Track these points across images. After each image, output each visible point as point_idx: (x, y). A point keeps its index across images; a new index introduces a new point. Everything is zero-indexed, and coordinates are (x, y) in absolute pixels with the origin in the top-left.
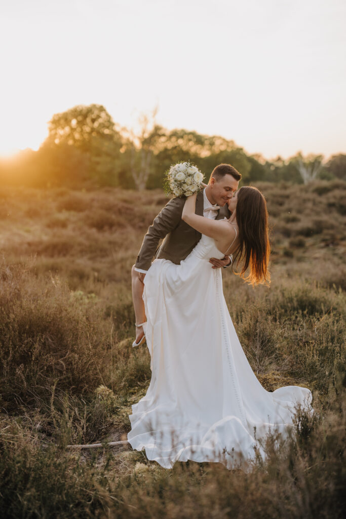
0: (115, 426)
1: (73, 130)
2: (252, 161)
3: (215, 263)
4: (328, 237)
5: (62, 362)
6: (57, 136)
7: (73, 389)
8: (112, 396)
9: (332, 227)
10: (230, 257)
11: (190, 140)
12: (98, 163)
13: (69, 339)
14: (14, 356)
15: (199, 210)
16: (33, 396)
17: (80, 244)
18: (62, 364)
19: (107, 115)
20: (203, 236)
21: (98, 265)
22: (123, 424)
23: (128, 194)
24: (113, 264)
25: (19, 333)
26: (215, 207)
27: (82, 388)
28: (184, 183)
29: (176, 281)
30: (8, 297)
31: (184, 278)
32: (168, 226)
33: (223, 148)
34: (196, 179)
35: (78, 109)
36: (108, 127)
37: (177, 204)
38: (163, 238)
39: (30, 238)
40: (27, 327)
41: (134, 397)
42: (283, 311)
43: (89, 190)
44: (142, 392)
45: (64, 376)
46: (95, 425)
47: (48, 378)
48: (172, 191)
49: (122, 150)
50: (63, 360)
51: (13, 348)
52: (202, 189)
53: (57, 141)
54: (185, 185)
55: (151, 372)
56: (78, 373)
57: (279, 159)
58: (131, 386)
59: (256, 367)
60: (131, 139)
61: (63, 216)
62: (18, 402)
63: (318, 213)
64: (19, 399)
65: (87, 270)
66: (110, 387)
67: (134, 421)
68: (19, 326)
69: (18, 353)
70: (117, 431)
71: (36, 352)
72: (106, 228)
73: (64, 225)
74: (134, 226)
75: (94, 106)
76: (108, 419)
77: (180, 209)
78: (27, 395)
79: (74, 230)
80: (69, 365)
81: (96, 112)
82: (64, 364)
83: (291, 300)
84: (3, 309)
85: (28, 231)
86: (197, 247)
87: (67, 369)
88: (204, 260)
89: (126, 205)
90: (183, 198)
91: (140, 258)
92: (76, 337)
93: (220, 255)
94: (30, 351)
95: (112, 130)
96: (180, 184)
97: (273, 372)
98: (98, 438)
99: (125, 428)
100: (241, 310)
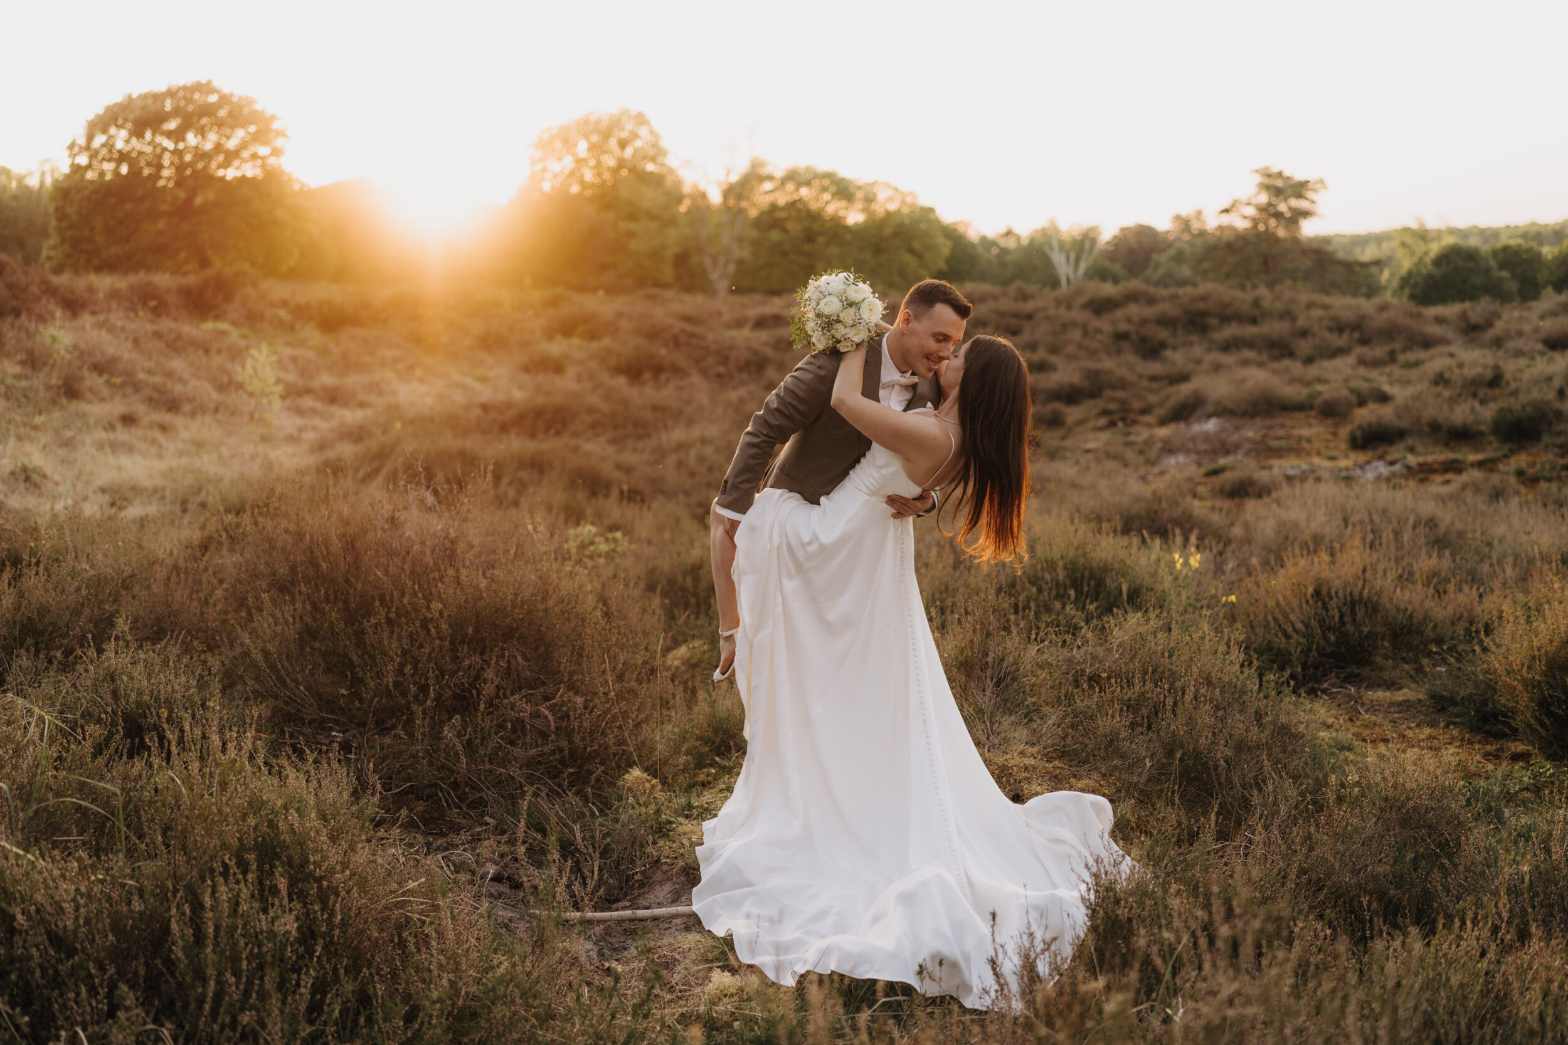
0: (665, 868)
1: (580, 161)
2: (952, 234)
3: (899, 506)
4: (1113, 406)
5: (547, 712)
6: (549, 175)
7: (571, 774)
8: (659, 795)
9: (1123, 385)
10: (933, 493)
11: (824, 189)
12: (631, 234)
13: (563, 660)
14: (438, 699)
15: (871, 387)
16: (481, 790)
17: (591, 410)
18: (546, 717)
19: (652, 132)
20: (875, 445)
21: (629, 458)
22: (681, 863)
23: (693, 303)
24: (660, 454)
25: (452, 642)
26: (908, 379)
27: (591, 773)
28: (839, 321)
29: (810, 543)
30: (429, 559)
31: (828, 537)
32: (797, 416)
33: (892, 207)
34: (865, 314)
35: (592, 119)
36: (653, 159)
37: (819, 367)
38: (784, 443)
39: (486, 394)
40: (470, 631)
41: (707, 797)
42: (1034, 590)
43: (611, 291)
44: (724, 783)
45: (551, 746)
46: (618, 864)
47: (516, 750)
48: (810, 336)
49: (683, 208)
50: (548, 708)
51: (437, 677)
52: (880, 335)
53: (547, 186)
54: (839, 326)
55: (746, 742)
56: (583, 739)
57: (1009, 233)
58: (700, 765)
59: (983, 738)
60: (702, 186)
61: (556, 348)
62: (447, 801)
63: (1093, 354)
64: (449, 794)
65: (607, 470)
66: (652, 771)
67: (706, 859)
68: (451, 626)
69: (450, 687)
70: (669, 879)
71: (488, 689)
72: (647, 375)
73: (557, 367)
74: (704, 372)
75: (626, 112)
76: (649, 849)
77: (828, 381)
78: (467, 784)
79: (579, 379)
80: (562, 718)
81: (629, 126)
82: (550, 717)
83: (1051, 565)
84: (416, 587)
85: (483, 379)
86: (858, 467)
87: (558, 728)
88: (874, 499)
89: (688, 327)
90: (835, 355)
91: (729, 485)
92: (579, 653)
93: (910, 490)
94: (476, 688)
95: (663, 165)
96: (829, 323)
97: (1022, 747)
98: (626, 895)
99: (687, 874)
100: (943, 588)
